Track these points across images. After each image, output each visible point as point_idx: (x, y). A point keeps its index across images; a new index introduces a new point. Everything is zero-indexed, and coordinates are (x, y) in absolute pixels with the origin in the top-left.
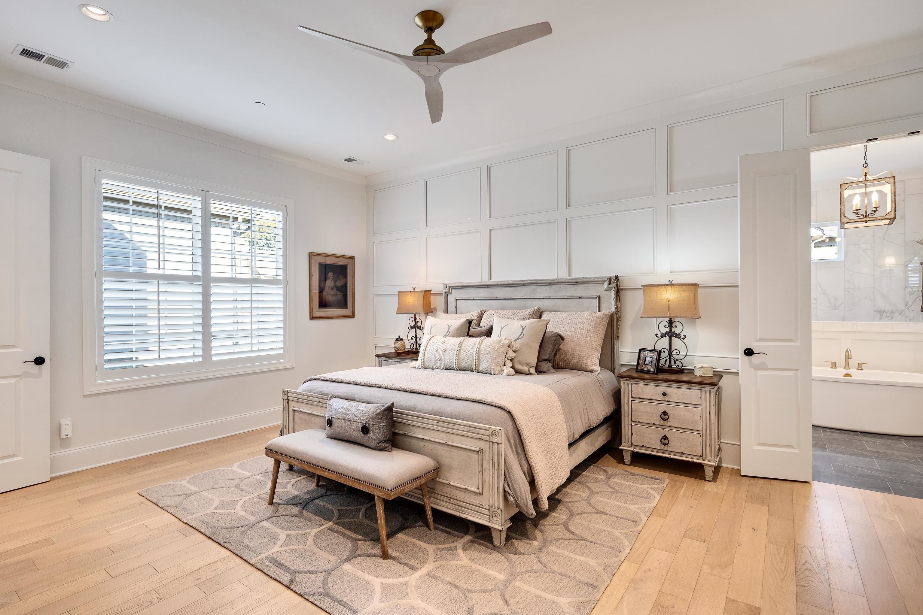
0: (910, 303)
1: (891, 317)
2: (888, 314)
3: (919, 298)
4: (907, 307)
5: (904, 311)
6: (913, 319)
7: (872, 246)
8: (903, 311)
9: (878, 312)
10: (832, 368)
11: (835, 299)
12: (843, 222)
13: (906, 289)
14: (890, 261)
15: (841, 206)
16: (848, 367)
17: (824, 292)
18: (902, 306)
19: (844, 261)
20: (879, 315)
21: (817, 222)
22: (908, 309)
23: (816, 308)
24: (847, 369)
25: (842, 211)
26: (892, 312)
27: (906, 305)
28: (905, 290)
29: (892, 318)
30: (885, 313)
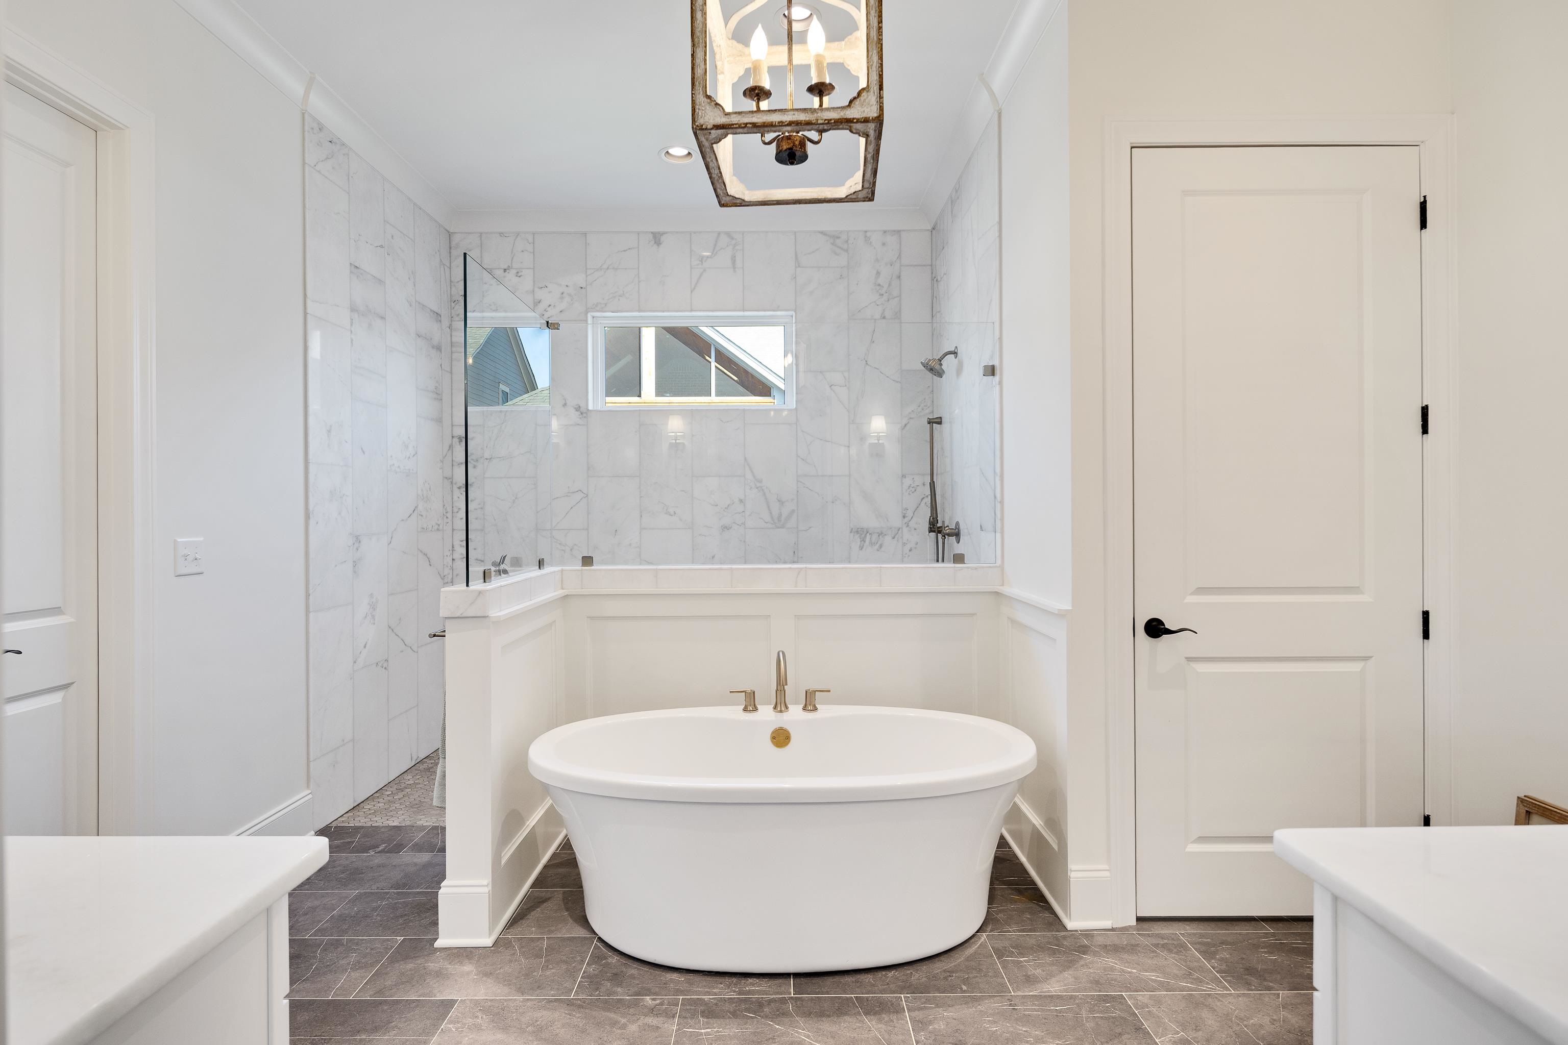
0: (910, 514)
1: (878, 545)
2: (875, 537)
3: (924, 501)
4: (906, 520)
5: (901, 530)
6: (916, 548)
7: (845, 377)
8: (899, 530)
9: (857, 532)
10: (745, 710)
11: (779, 501)
12: (700, 121)
13: (904, 480)
14: (878, 424)
15: (693, 45)
16: (783, 706)
17: (758, 485)
18: (896, 521)
19: (796, 409)
20: (859, 540)
21: (744, 310)
22: (908, 526)
23: (744, 524)
24: (781, 711)
25: (699, 72)
26: (881, 534)
27: (904, 517)
28: (902, 483)
29: (881, 546)
30: (868, 536)
